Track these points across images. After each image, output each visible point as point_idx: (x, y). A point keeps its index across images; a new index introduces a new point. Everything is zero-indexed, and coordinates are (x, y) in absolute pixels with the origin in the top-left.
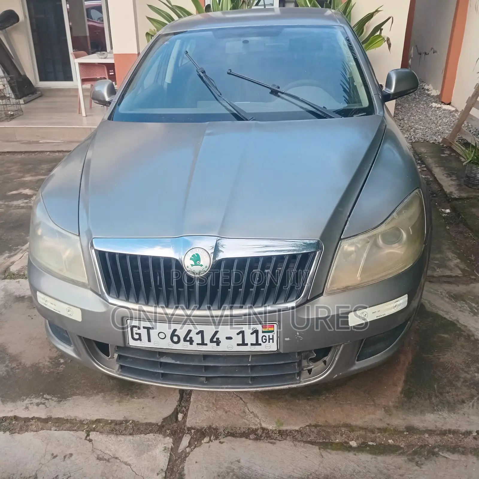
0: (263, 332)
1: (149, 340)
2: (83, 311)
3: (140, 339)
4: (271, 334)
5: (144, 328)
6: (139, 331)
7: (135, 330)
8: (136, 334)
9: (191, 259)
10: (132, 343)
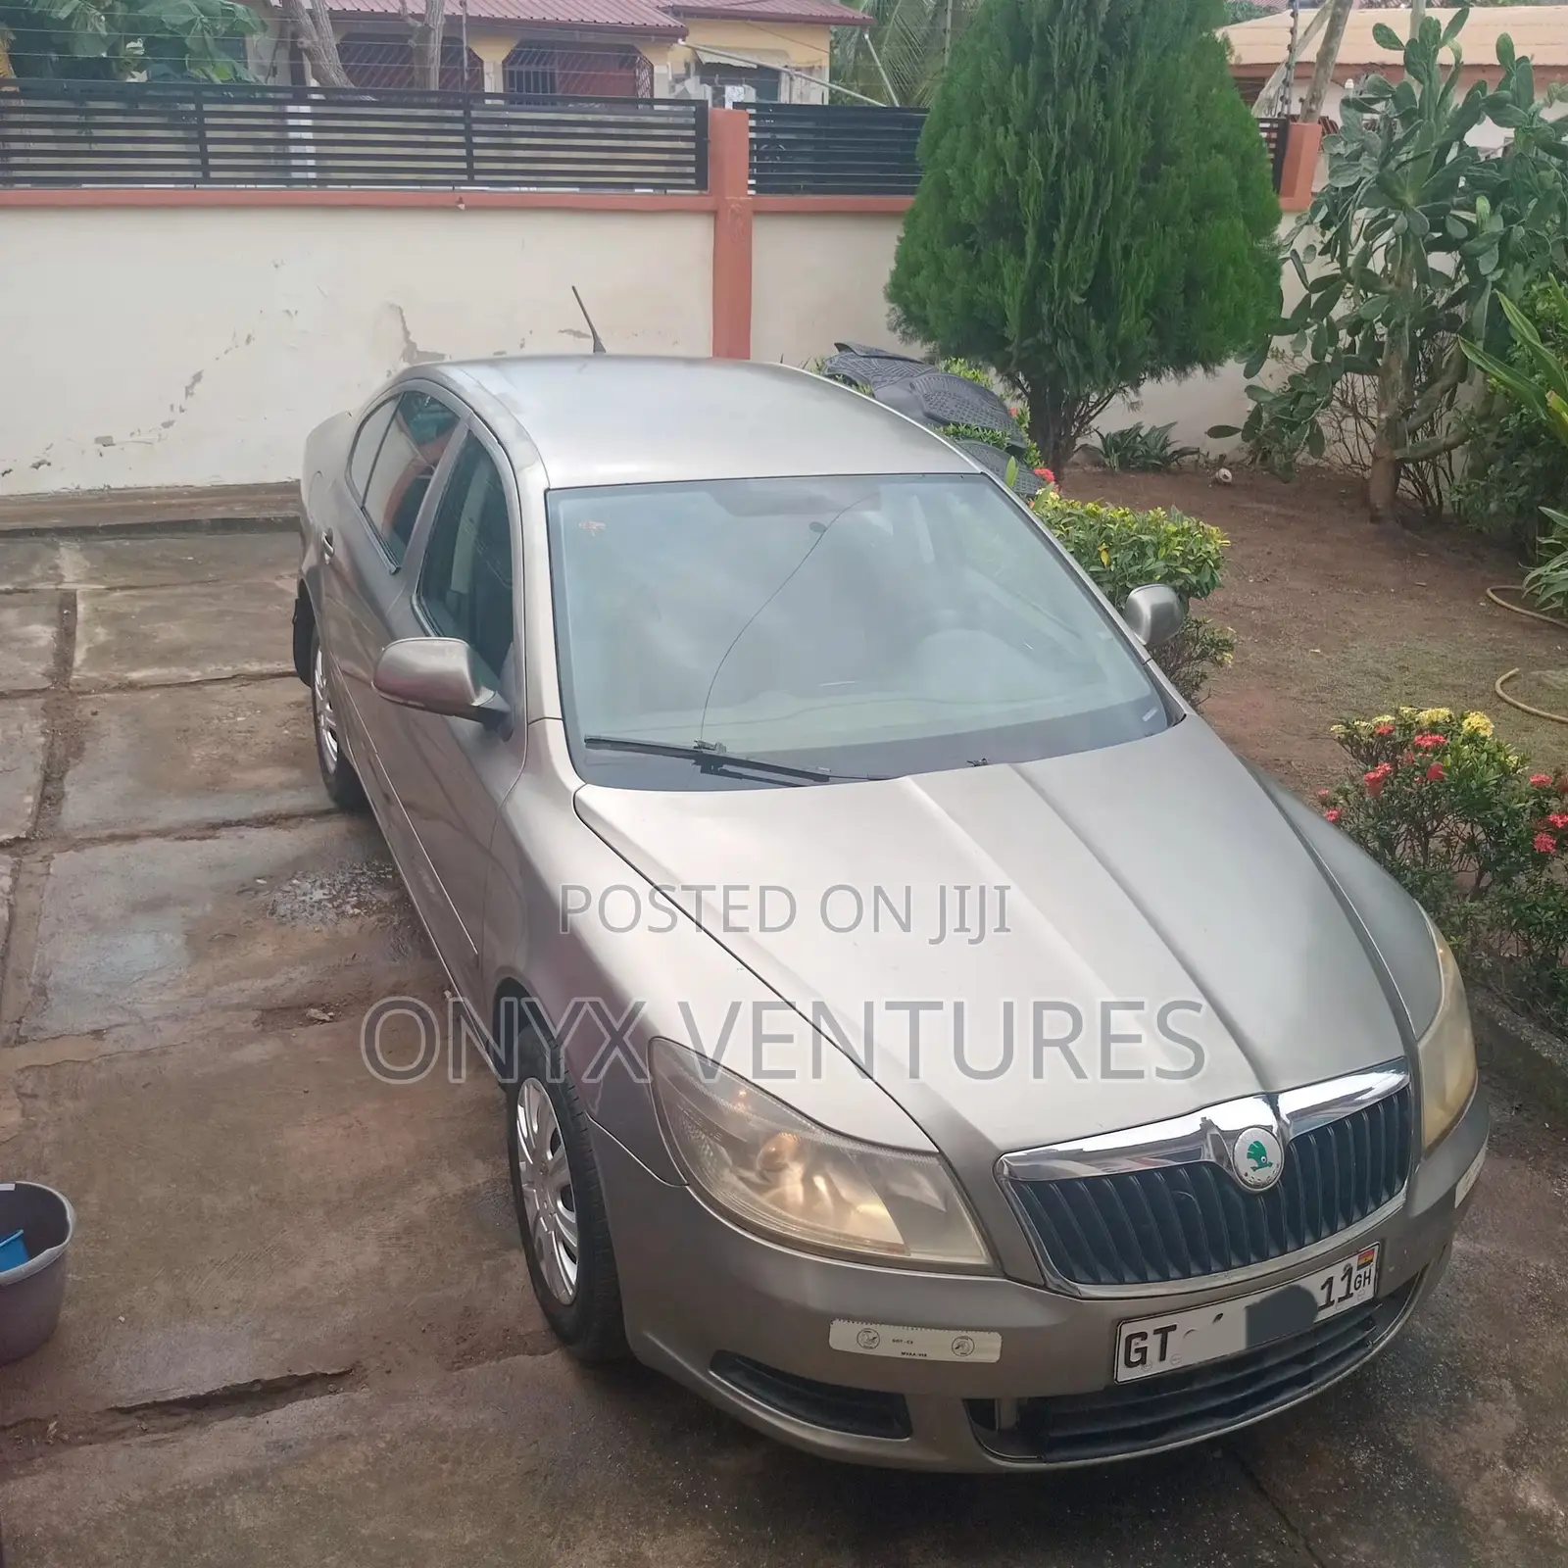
0: (1359, 1268)
1: (1163, 1358)
2: (1007, 1334)
3: (1143, 1361)
4: (1367, 1269)
5: (1156, 1332)
6: (1142, 1345)
7: (1137, 1343)
8: (1137, 1351)
9: (1249, 1156)
10: (1125, 1375)
